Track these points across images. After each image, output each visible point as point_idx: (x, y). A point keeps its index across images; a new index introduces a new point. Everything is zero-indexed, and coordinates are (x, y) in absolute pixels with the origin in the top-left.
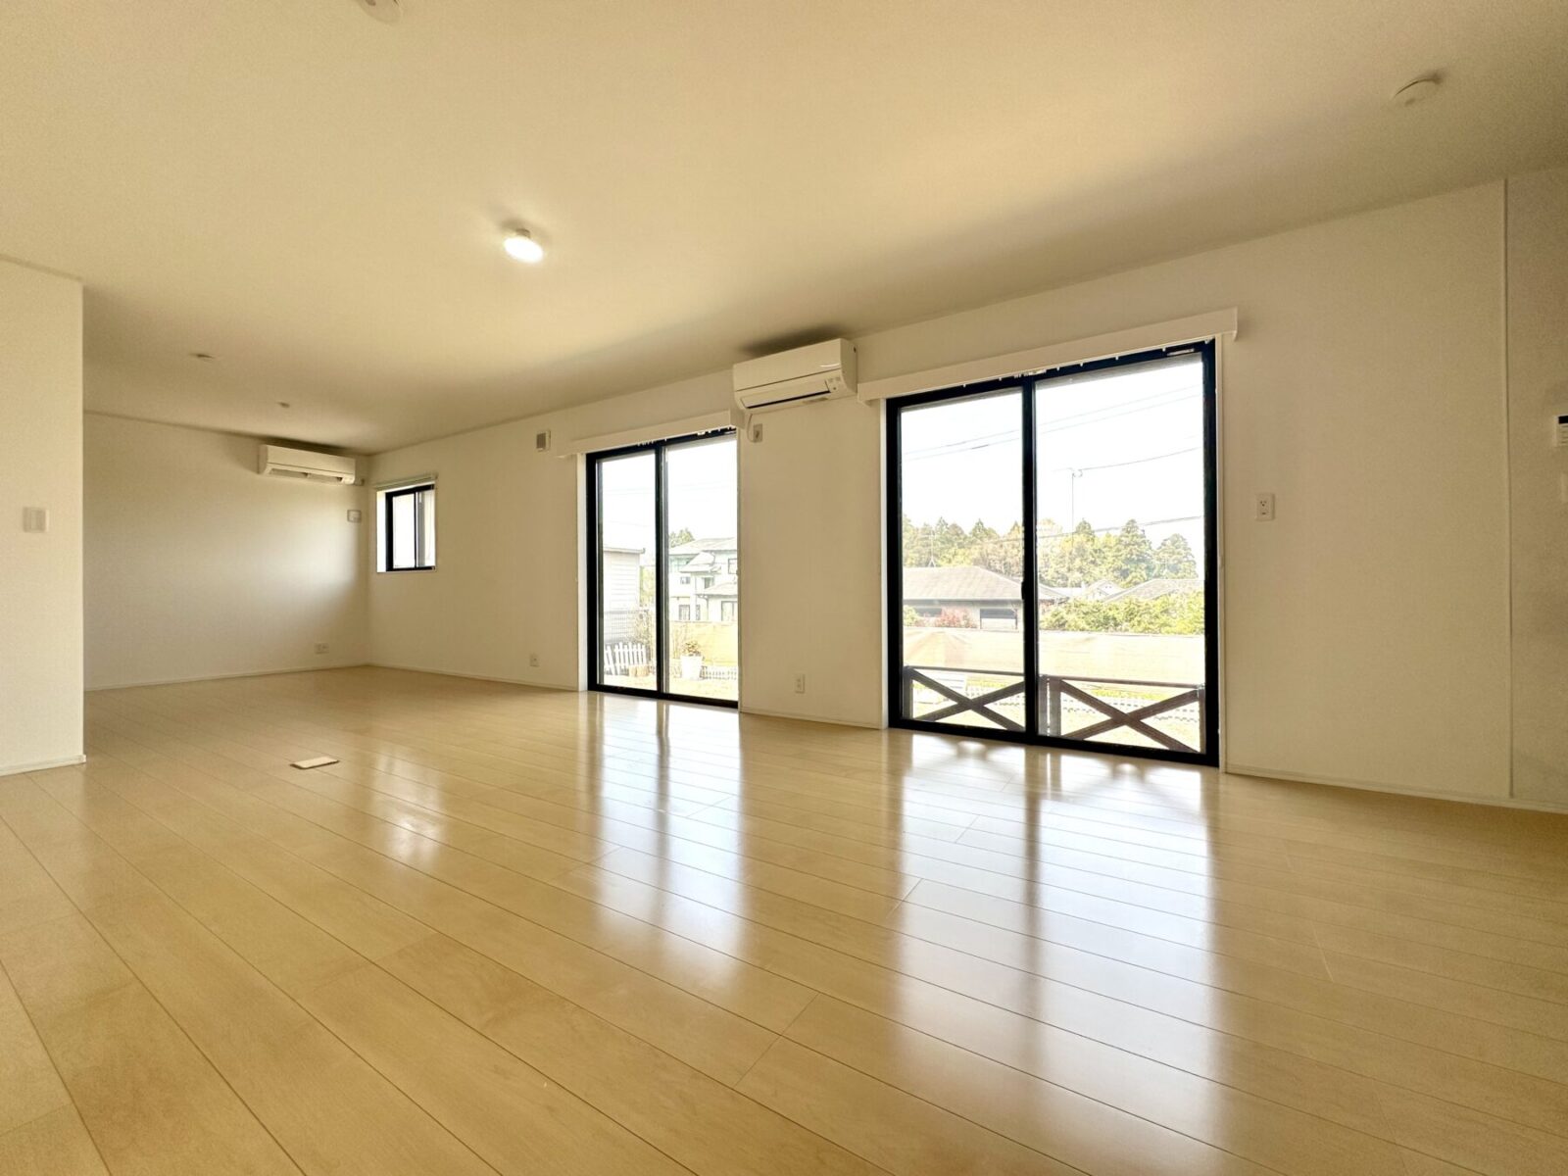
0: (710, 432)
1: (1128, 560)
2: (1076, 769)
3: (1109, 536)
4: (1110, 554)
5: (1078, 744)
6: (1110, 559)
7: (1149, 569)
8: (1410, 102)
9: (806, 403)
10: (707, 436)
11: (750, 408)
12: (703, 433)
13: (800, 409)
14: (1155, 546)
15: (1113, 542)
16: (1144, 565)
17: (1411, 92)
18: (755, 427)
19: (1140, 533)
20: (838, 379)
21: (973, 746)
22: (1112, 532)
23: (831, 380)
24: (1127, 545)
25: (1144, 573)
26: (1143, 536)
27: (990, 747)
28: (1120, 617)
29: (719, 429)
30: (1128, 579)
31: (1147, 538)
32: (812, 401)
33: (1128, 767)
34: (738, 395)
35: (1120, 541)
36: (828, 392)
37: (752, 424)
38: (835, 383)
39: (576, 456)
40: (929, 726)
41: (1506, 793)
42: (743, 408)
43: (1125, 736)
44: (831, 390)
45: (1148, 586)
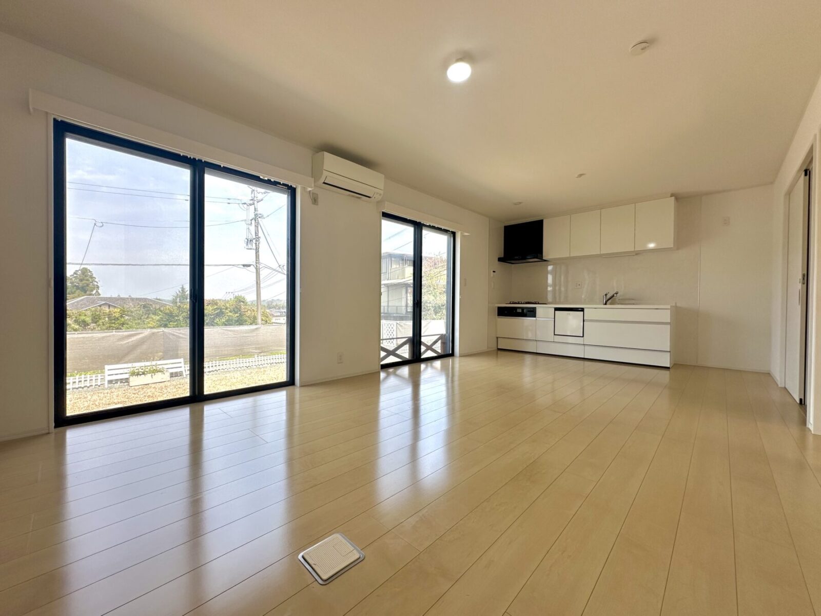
10: (269, 182)
23: (377, 193)
45: (82, 300)
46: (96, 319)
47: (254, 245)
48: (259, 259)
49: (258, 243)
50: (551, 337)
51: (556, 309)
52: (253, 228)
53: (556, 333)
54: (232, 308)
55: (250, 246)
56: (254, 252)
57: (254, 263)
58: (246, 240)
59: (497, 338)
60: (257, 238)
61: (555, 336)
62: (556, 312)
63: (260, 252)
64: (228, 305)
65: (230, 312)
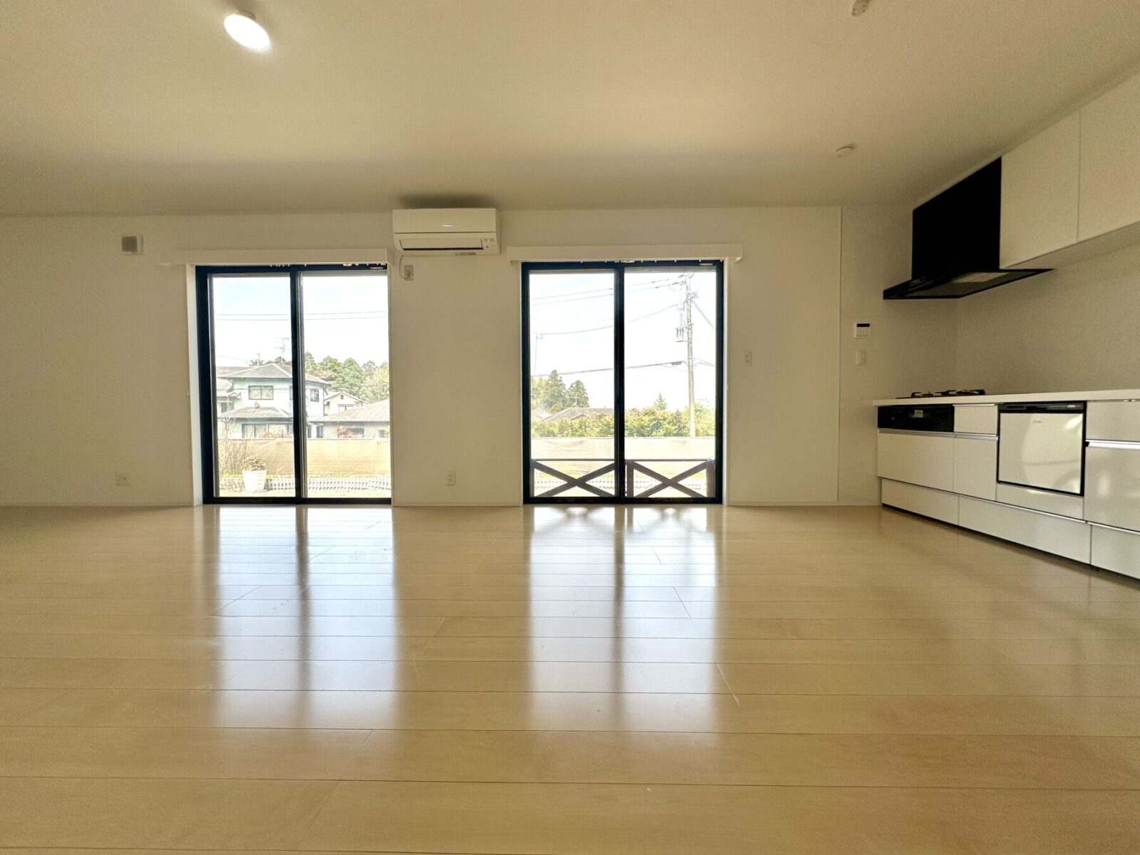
0: (357, 264)
1: (553, 396)
2: (642, 515)
3: (541, 379)
4: (542, 391)
5: (645, 501)
6: (542, 395)
7: (564, 402)
8: (840, 156)
9: (457, 254)
10: (354, 267)
11: (405, 249)
12: (350, 265)
13: (450, 258)
14: (567, 387)
15: (544, 383)
16: (561, 399)
17: (840, 152)
18: (406, 266)
19: (559, 379)
20: (492, 240)
21: (577, 510)
22: (543, 378)
23: (486, 240)
24: (552, 386)
25: (561, 404)
26: (561, 381)
27: (590, 510)
28: (556, 431)
29: (368, 263)
30: (553, 407)
31: (563, 382)
32: (462, 254)
33: (670, 511)
34: (396, 237)
35: (548, 384)
36: (482, 249)
37: (403, 264)
38: (489, 243)
39: (184, 266)
40: (548, 500)
41: (835, 499)
42: (398, 247)
43: (669, 493)
44: (484, 247)
45: (567, 412)
46: (562, 430)
47: (685, 334)
48: (692, 353)
49: (690, 331)
50: (988, 488)
51: (1005, 408)
52: (685, 313)
53: (1000, 479)
54: (670, 419)
55: (680, 339)
56: (686, 344)
57: (686, 360)
58: (676, 331)
59: (881, 479)
60: (690, 327)
61: (999, 485)
62: (1003, 415)
63: (693, 343)
64: (666, 416)
65: (669, 423)
